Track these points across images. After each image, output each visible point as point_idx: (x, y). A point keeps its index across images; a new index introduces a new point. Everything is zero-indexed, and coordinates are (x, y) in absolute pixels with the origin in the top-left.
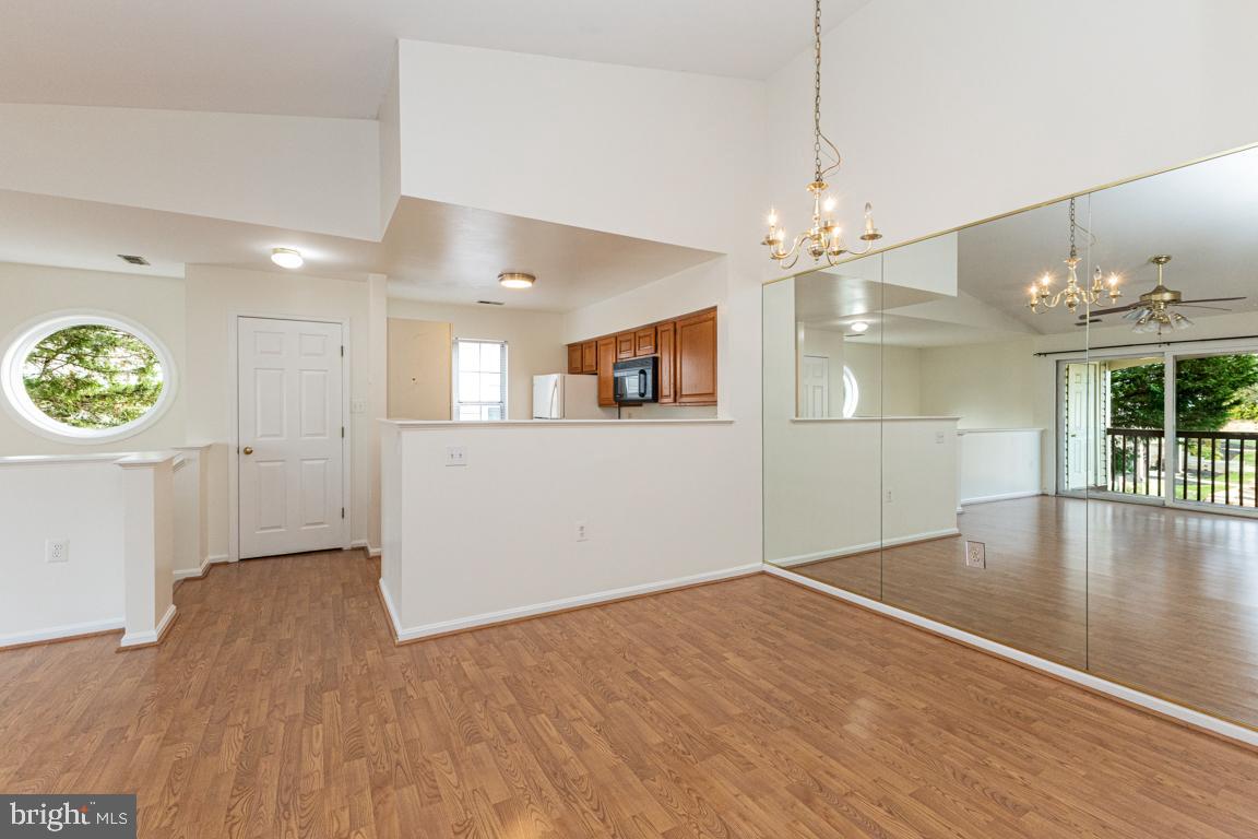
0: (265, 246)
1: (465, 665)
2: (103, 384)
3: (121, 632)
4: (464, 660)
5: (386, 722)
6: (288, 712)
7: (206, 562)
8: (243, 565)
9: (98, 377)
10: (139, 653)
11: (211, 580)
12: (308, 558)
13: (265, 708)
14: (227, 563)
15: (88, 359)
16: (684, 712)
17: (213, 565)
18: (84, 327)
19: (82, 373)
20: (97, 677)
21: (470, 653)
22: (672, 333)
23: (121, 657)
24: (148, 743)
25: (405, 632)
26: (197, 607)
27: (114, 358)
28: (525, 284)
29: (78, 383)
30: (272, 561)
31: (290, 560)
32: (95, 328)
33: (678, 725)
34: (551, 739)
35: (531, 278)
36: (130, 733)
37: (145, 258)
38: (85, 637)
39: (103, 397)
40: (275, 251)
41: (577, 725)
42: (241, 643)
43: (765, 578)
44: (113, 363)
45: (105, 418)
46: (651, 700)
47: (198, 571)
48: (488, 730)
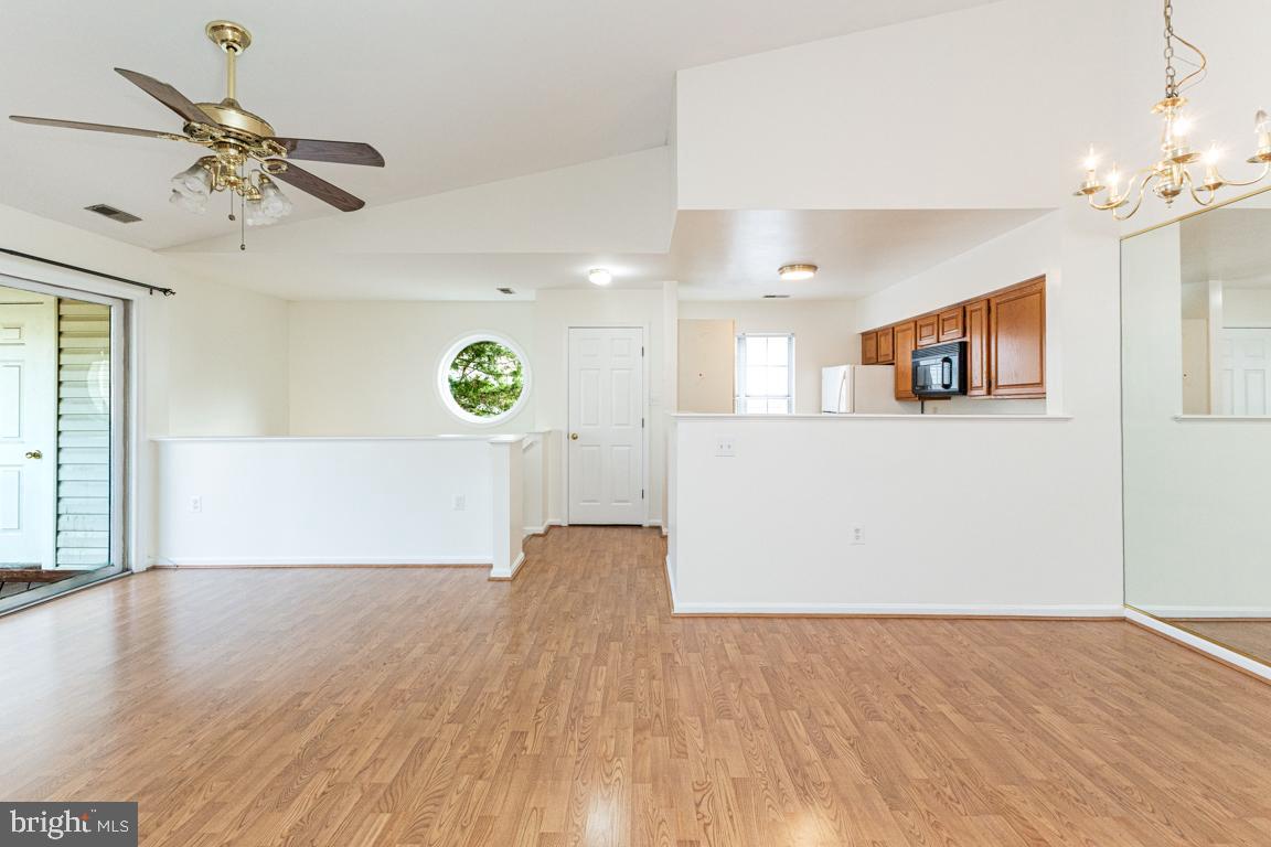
0: (584, 269)
1: (727, 646)
2: (494, 383)
3: (491, 566)
4: (728, 642)
5: (654, 678)
6: (585, 650)
7: (546, 524)
8: (571, 529)
9: (491, 379)
10: (500, 584)
11: (550, 537)
12: (616, 530)
13: (569, 644)
14: (560, 526)
15: (486, 365)
16: (963, 756)
17: (552, 527)
18: (481, 343)
19: (482, 377)
20: (475, 596)
21: (735, 637)
22: (984, 312)
23: (491, 584)
24: (498, 649)
25: (680, 606)
26: (538, 557)
27: (501, 363)
28: (808, 274)
29: (478, 383)
30: (590, 529)
31: (603, 530)
32: (488, 343)
33: (950, 767)
34: (798, 737)
35: (813, 267)
36: (488, 639)
37: (512, 288)
38: (473, 566)
39: (494, 393)
40: (592, 272)
41: (828, 732)
42: (561, 590)
43: (1126, 627)
44: (499, 368)
45: (496, 409)
46: (921, 730)
47: (541, 530)
48: (739, 710)
